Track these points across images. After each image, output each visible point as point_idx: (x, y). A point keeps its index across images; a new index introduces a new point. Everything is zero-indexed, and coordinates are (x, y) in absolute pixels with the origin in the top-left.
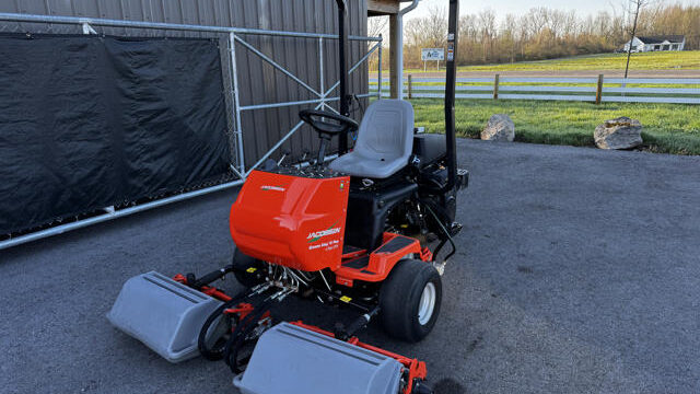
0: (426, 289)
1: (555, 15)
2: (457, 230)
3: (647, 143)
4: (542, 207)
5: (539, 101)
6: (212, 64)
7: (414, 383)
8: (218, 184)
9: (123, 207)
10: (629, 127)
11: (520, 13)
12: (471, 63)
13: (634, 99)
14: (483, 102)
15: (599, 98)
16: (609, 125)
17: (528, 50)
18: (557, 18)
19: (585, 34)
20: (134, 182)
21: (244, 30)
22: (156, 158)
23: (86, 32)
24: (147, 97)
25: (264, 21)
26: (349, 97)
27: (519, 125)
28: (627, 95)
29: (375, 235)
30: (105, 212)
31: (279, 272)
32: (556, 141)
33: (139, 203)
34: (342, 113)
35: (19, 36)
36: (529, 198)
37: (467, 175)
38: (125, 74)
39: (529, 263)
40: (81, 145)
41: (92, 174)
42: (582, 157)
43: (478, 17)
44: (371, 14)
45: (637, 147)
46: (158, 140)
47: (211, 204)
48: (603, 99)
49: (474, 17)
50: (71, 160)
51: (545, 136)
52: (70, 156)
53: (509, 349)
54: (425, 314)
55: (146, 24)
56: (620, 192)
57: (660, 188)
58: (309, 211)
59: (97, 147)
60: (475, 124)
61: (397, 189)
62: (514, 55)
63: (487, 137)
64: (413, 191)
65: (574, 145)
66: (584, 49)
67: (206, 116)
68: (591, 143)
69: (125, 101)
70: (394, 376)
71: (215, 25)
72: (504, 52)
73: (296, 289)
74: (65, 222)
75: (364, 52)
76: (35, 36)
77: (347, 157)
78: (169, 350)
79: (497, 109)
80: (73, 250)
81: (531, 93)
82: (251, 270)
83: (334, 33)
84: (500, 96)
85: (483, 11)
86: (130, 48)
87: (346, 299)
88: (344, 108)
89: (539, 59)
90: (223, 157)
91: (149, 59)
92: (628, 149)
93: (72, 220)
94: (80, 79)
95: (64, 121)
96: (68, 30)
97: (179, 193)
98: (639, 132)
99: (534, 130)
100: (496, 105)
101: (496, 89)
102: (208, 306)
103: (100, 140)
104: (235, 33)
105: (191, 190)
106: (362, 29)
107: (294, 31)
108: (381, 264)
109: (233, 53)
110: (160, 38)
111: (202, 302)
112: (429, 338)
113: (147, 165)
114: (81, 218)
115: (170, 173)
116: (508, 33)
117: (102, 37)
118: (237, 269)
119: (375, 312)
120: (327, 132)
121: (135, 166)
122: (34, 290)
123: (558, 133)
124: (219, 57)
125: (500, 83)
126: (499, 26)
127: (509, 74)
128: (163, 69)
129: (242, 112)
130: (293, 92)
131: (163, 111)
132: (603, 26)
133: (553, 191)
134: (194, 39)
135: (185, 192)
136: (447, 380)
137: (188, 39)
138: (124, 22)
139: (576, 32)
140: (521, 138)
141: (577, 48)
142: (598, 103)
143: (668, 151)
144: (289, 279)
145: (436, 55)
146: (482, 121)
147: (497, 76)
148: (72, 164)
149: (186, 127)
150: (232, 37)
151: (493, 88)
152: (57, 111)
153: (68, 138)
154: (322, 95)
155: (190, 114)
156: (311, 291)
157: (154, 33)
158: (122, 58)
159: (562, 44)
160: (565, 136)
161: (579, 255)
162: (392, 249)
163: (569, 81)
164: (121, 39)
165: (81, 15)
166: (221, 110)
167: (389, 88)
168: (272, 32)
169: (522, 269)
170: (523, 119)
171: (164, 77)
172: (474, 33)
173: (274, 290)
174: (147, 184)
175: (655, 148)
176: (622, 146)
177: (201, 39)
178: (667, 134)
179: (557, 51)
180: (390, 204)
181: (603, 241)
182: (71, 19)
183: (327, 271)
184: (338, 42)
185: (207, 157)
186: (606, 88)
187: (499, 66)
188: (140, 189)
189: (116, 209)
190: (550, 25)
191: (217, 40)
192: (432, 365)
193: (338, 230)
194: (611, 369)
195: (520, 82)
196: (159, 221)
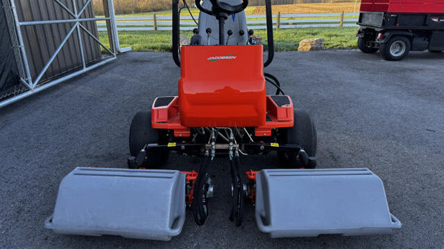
72: (127, 7)
78: (169, 229)
82: (171, 145)
84: (159, 29)
87: (274, 145)
90: (13, 70)
101: (155, 24)
111: (174, 176)
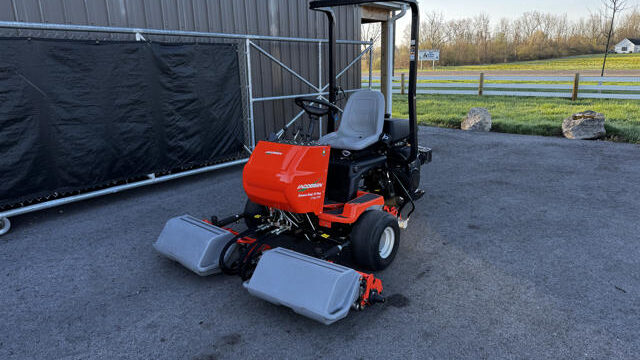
0: (386, 231)
1: (548, 18)
2: (420, 195)
3: (610, 133)
4: (500, 183)
5: (520, 97)
6: (232, 64)
7: (371, 292)
8: (234, 160)
9: (161, 175)
10: (593, 119)
11: (513, 17)
12: (466, 63)
13: (608, 96)
14: (468, 98)
15: (575, 95)
16: (575, 118)
17: (521, 51)
18: (550, 21)
19: (576, 36)
20: (170, 155)
21: (258, 37)
22: (187, 138)
23: (138, 39)
24: (181, 90)
25: (274, 29)
26: (337, 90)
27: (496, 117)
28: (603, 92)
29: (351, 193)
30: (148, 178)
31: (277, 215)
32: (527, 131)
33: (173, 172)
34: (331, 101)
35: (89, 42)
36: (492, 176)
37: (430, 152)
38: (165, 71)
39: (477, 222)
40: (132, 125)
41: (140, 148)
42: (546, 145)
43: (474, 21)
44: (364, 21)
45: (601, 137)
46: (189, 124)
47: (228, 176)
48: (580, 95)
49: (470, 21)
50: (125, 136)
51: (518, 127)
52: (125, 133)
53: (448, 278)
54: (385, 252)
55: (181, 32)
56: (572, 173)
57: (609, 170)
58: (298, 169)
59: (143, 127)
60: (457, 116)
61: (370, 159)
62: (506, 56)
63: (466, 127)
64: (383, 162)
65: (544, 134)
66: (576, 49)
67: (227, 105)
68: (559, 133)
69: (165, 92)
70: (354, 283)
71: (234, 33)
72: (498, 53)
73: (289, 228)
74: (118, 184)
75: (357, 53)
76: (102, 43)
77: (333, 134)
78: (198, 266)
79: (480, 104)
80: (123, 206)
81: (514, 90)
82: (257, 216)
83: (324, 38)
84: (484, 93)
85: (478, 15)
86: (170, 51)
87: (325, 236)
88: (332, 97)
89: (531, 59)
90: (239, 138)
91: (183, 59)
92: (591, 139)
93: (124, 183)
94: (132, 75)
95: (120, 107)
96: (125, 37)
97: (204, 166)
98: (602, 123)
99: (509, 122)
100: (479, 100)
101: (481, 87)
102: (226, 237)
103: (145, 122)
104: (251, 39)
105: (213, 164)
106: (356, 34)
107: (298, 36)
108: (353, 212)
109: (248, 56)
110: (192, 44)
111: (222, 234)
112: (389, 269)
113: (181, 143)
114: (130, 182)
115: (198, 149)
116: (502, 36)
117: (150, 43)
118: (247, 216)
119: (346, 245)
120: (314, 114)
121: (171, 143)
122: (98, 231)
123: (530, 124)
124: (237, 59)
125: (485, 81)
126: (493, 29)
127: (498, 73)
128: (195, 67)
129: (254, 103)
130: (296, 87)
131: (193, 101)
132: (594, 29)
133: (512, 171)
134: (218, 44)
135: (208, 165)
136: (397, 295)
137: (213, 44)
138: (165, 32)
139: (568, 34)
140: (497, 128)
141: (568, 49)
142: (574, 99)
143: (627, 141)
144: (284, 221)
145: (431, 55)
146: (464, 114)
147: (482, 74)
148: (124, 140)
149: (211, 114)
150: (248, 42)
151: (478, 85)
152: (115, 99)
153: (122, 120)
154: (320, 90)
155: (214, 104)
156: (300, 230)
157: (187, 40)
158: (163, 59)
159: (554, 45)
160: (536, 127)
161: (522, 218)
162: (361, 201)
163: (552, 79)
164: (163, 45)
165: (133, 26)
166: (238, 100)
167: (379, 84)
168: (280, 38)
169: (471, 227)
170: (502, 113)
171: (194, 74)
172: (470, 36)
173: (274, 228)
174: (179, 158)
175: (616, 138)
176: (586, 137)
177: (224, 44)
178: (630, 127)
179: (547, 52)
180: (364, 170)
181: (546, 208)
182: (128, 29)
183: (312, 215)
184: (328, 45)
185: (226, 138)
186: (581, 86)
187: (492, 66)
188: (175, 161)
189: (156, 176)
190: (542, 27)
191: (236, 45)
192: (388, 286)
193: (321, 185)
194: (525, 293)
195: (506, 80)
196: (188, 187)
